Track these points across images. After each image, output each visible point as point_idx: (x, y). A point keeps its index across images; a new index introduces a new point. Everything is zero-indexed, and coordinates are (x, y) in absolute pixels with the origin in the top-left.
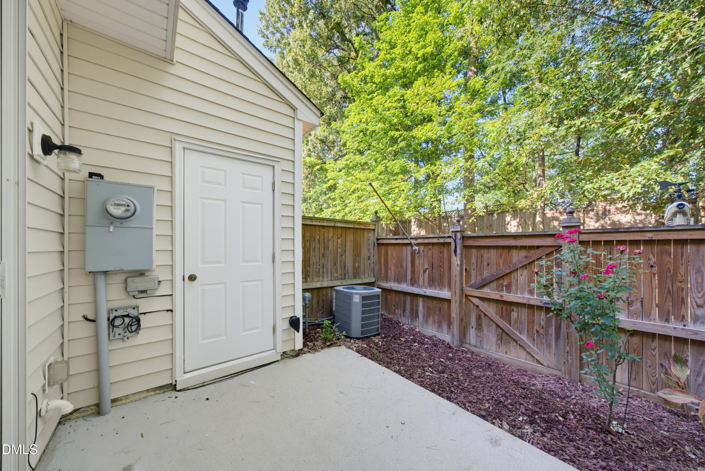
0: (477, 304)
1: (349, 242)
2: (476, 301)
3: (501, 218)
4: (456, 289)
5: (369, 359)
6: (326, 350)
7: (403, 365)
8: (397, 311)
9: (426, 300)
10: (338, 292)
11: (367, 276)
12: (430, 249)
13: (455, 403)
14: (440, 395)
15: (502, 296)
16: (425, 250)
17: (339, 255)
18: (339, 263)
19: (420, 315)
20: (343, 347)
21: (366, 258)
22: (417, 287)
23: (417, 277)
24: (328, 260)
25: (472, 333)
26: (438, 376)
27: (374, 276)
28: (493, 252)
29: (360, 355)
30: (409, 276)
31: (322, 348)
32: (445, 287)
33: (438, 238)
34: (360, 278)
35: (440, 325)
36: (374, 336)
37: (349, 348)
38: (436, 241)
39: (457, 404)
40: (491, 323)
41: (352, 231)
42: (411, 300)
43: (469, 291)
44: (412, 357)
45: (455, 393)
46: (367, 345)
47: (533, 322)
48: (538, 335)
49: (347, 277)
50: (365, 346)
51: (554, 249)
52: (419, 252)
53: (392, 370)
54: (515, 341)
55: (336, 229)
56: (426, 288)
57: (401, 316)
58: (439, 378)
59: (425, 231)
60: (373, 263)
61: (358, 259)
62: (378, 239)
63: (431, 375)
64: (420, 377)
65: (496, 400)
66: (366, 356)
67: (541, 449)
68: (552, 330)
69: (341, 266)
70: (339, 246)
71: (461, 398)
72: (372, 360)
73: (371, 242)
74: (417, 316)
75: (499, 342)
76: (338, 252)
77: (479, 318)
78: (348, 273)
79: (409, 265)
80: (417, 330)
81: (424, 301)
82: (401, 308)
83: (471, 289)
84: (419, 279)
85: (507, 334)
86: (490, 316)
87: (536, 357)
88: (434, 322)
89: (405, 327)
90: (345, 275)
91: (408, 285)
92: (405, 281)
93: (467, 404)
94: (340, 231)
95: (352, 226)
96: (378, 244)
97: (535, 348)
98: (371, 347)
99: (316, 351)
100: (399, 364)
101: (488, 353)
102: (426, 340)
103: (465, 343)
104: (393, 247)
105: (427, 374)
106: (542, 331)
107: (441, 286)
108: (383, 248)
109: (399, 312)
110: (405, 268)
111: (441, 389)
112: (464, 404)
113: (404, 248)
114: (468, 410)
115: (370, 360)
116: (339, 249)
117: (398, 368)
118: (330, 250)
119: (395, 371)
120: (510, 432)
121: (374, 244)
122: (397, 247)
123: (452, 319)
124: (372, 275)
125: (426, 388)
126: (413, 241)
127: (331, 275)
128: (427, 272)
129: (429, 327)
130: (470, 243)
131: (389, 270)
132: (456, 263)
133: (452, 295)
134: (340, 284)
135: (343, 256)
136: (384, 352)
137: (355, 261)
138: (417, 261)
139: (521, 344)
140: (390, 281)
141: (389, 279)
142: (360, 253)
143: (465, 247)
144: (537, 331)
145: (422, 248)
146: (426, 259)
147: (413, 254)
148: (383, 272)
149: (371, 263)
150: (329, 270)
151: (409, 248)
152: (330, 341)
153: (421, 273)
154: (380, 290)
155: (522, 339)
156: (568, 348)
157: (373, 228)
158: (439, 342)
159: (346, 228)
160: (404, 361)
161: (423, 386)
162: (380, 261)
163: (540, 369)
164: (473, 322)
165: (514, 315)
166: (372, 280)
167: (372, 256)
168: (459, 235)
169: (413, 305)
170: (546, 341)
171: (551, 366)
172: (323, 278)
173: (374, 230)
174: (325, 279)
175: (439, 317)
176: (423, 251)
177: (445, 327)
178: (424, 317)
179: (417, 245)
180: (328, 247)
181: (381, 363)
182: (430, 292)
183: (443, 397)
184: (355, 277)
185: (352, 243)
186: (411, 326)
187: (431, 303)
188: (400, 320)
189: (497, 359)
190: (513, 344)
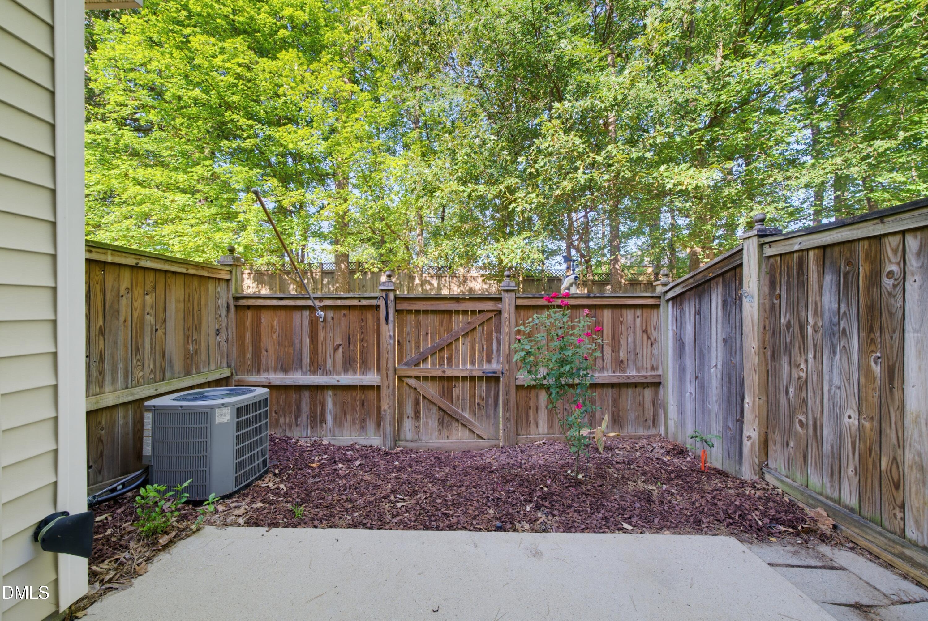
0: (414, 386)
1: (173, 300)
2: (412, 382)
3: (375, 278)
4: (387, 370)
5: (286, 526)
6: (164, 558)
7: (355, 509)
8: (282, 420)
9: (339, 392)
10: (155, 409)
11: (213, 367)
12: (344, 315)
13: (461, 529)
14: (438, 528)
15: (444, 372)
16: (336, 317)
17: (147, 329)
18: (148, 347)
19: (330, 418)
20: (208, 530)
21: (213, 333)
22: (323, 375)
23: (321, 359)
24: (116, 343)
25: (408, 425)
26: (413, 502)
27: (229, 366)
28: (431, 318)
29: (263, 530)
30: (307, 358)
31: (149, 560)
32: (369, 369)
33: (360, 298)
34: (198, 373)
35: (363, 426)
36: (259, 478)
37: (226, 525)
38: (355, 302)
39: (465, 528)
40: (431, 406)
41: (180, 281)
42: (311, 397)
43: (404, 370)
44: (356, 488)
45: (452, 515)
46: (263, 501)
47: (475, 395)
48: (479, 409)
49: (168, 375)
50: (259, 505)
51: (492, 314)
52: (325, 320)
53: (342, 527)
54: (457, 421)
55: (141, 273)
56: (339, 374)
57: (290, 426)
58: (417, 504)
59: (267, 287)
60: (227, 341)
61: (195, 337)
62: (236, 299)
63: (404, 504)
64: (394, 517)
65: (493, 500)
66: (276, 525)
67: (564, 532)
68: (491, 401)
69: (153, 353)
70: (148, 309)
71: (463, 519)
72: (295, 526)
73: (222, 302)
74: (323, 420)
75: (440, 427)
76: (147, 323)
77: (417, 403)
78: (172, 367)
79: (307, 341)
80: (325, 442)
81: (335, 395)
82: (291, 412)
83: (406, 367)
84: (325, 362)
85: (449, 415)
86: (430, 398)
87: (477, 432)
88: (354, 422)
89: (302, 443)
90: (164, 372)
91: (304, 374)
92: (300, 367)
93: (474, 522)
94: (150, 277)
95: (183, 270)
96: (237, 307)
97: (476, 423)
98: (271, 503)
99: (134, 574)
100: (347, 510)
101: (430, 444)
102: (348, 453)
103: (399, 440)
104: (271, 312)
105: (399, 505)
106: (483, 403)
107: (365, 368)
108: (249, 314)
109: (287, 420)
110: (298, 346)
111: (433, 518)
112: (472, 524)
113: (297, 315)
114: (481, 530)
115: (290, 530)
116: (148, 317)
117: (349, 518)
118: (122, 319)
119: (349, 526)
120: (533, 530)
121: (228, 307)
122: (282, 313)
123: (383, 413)
124: (225, 365)
125: (415, 528)
126: (318, 303)
127: (126, 377)
128: (340, 350)
129: (344, 432)
130: (404, 306)
131: (264, 352)
132: (388, 334)
133: (382, 379)
134: (152, 392)
135: (160, 332)
136: (303, 501)
137: (187, 339)
138: (321, 335)
139: (464, 423)
140: (267, 370)
141: (263, 366)
142: (200, 323)
143: (399, 312)
144: (478, 404)
145: (331, 314)
146: (338, 330)
147: (314, 323)
148: (249, 355)
149: (222, 342)
150: (120, 366)
151: (307, 313)
152: (167, 533)
153: (330, 350)
154: (267, 390)
155: (465, 417)
156: (507, 414)
157: (228, 277)
158: (367, 450)
159: (166, 272)
160: (349, 500)
161: (410, 528)
162: (241, 337)
163: (481, 444)
164: (409, 410)
165: (456, 391)
166: (226, 373)
167: (224, 329)
168: (391, 296)
169: (315, 405)
170: (486, 412)
171: (491, 437)
172: (101, 386)
173: (228, 281)
174: (107, 387)
175: (361, 414)
176: (333, 318)
177: (371, 425)
178: (335, 419)
179: (323, 308)
180: (118, 312)
181: (316, 523)
182: (346, 379)
183: (443, 529)
184: (187, 373)
185: (181, 305)
186: (314, 439)
187: (347, 396)
188: (288, 434)
189: (439, 448)
190: (455, 424)
